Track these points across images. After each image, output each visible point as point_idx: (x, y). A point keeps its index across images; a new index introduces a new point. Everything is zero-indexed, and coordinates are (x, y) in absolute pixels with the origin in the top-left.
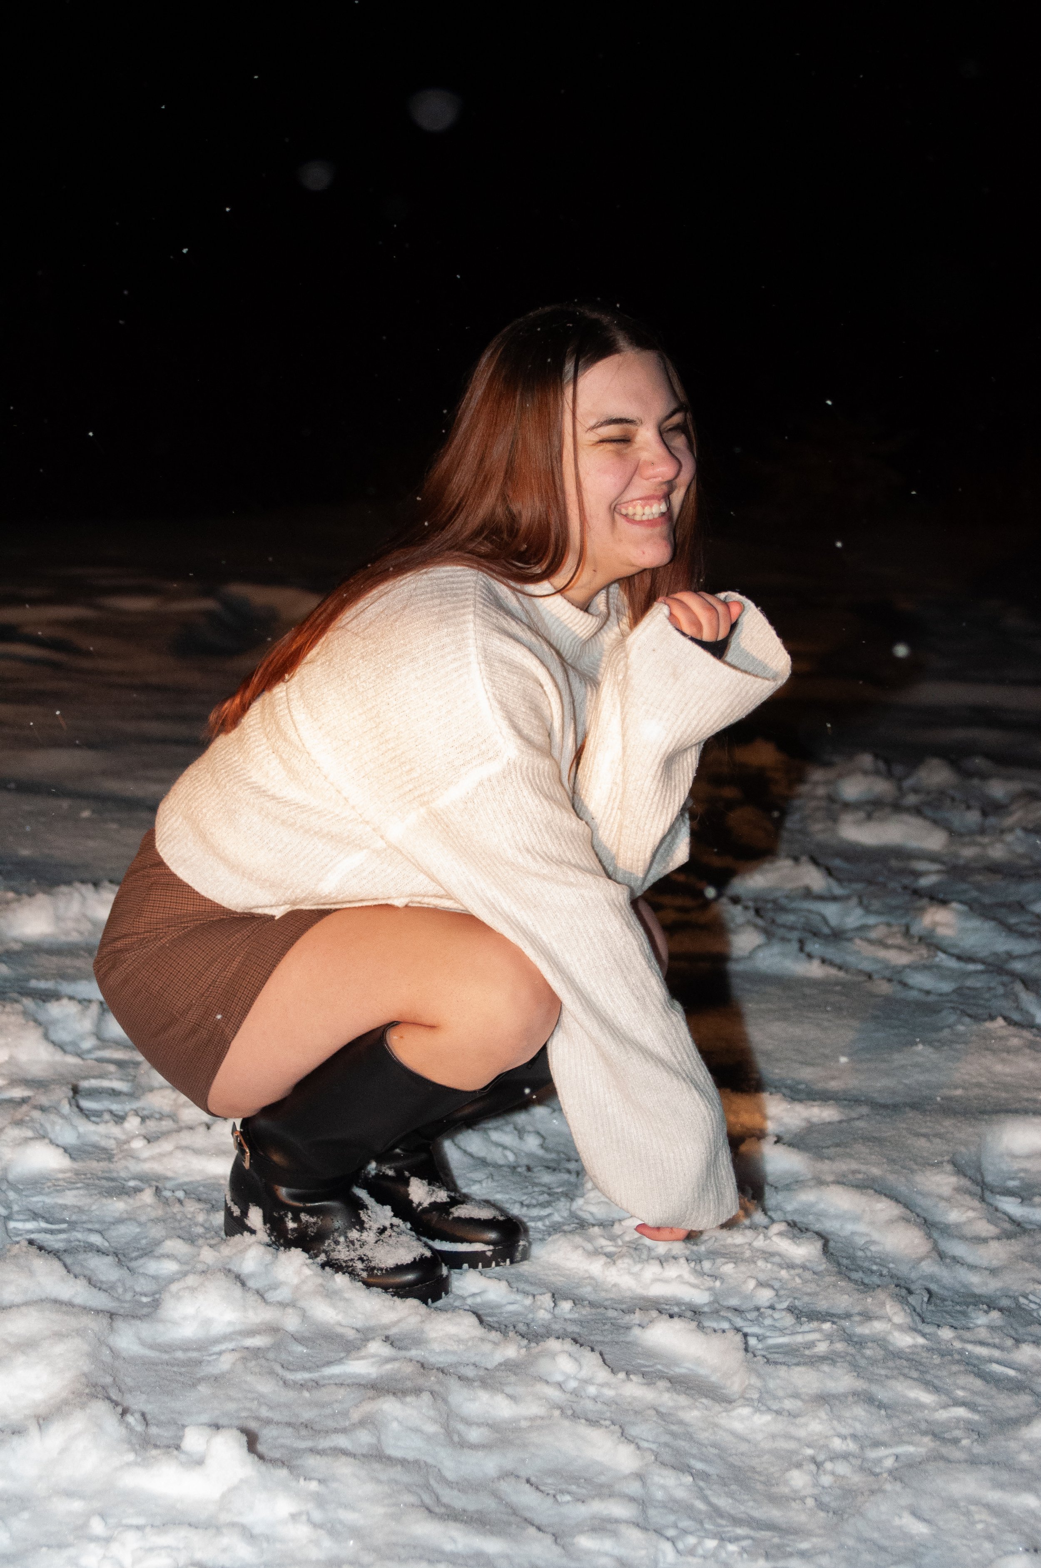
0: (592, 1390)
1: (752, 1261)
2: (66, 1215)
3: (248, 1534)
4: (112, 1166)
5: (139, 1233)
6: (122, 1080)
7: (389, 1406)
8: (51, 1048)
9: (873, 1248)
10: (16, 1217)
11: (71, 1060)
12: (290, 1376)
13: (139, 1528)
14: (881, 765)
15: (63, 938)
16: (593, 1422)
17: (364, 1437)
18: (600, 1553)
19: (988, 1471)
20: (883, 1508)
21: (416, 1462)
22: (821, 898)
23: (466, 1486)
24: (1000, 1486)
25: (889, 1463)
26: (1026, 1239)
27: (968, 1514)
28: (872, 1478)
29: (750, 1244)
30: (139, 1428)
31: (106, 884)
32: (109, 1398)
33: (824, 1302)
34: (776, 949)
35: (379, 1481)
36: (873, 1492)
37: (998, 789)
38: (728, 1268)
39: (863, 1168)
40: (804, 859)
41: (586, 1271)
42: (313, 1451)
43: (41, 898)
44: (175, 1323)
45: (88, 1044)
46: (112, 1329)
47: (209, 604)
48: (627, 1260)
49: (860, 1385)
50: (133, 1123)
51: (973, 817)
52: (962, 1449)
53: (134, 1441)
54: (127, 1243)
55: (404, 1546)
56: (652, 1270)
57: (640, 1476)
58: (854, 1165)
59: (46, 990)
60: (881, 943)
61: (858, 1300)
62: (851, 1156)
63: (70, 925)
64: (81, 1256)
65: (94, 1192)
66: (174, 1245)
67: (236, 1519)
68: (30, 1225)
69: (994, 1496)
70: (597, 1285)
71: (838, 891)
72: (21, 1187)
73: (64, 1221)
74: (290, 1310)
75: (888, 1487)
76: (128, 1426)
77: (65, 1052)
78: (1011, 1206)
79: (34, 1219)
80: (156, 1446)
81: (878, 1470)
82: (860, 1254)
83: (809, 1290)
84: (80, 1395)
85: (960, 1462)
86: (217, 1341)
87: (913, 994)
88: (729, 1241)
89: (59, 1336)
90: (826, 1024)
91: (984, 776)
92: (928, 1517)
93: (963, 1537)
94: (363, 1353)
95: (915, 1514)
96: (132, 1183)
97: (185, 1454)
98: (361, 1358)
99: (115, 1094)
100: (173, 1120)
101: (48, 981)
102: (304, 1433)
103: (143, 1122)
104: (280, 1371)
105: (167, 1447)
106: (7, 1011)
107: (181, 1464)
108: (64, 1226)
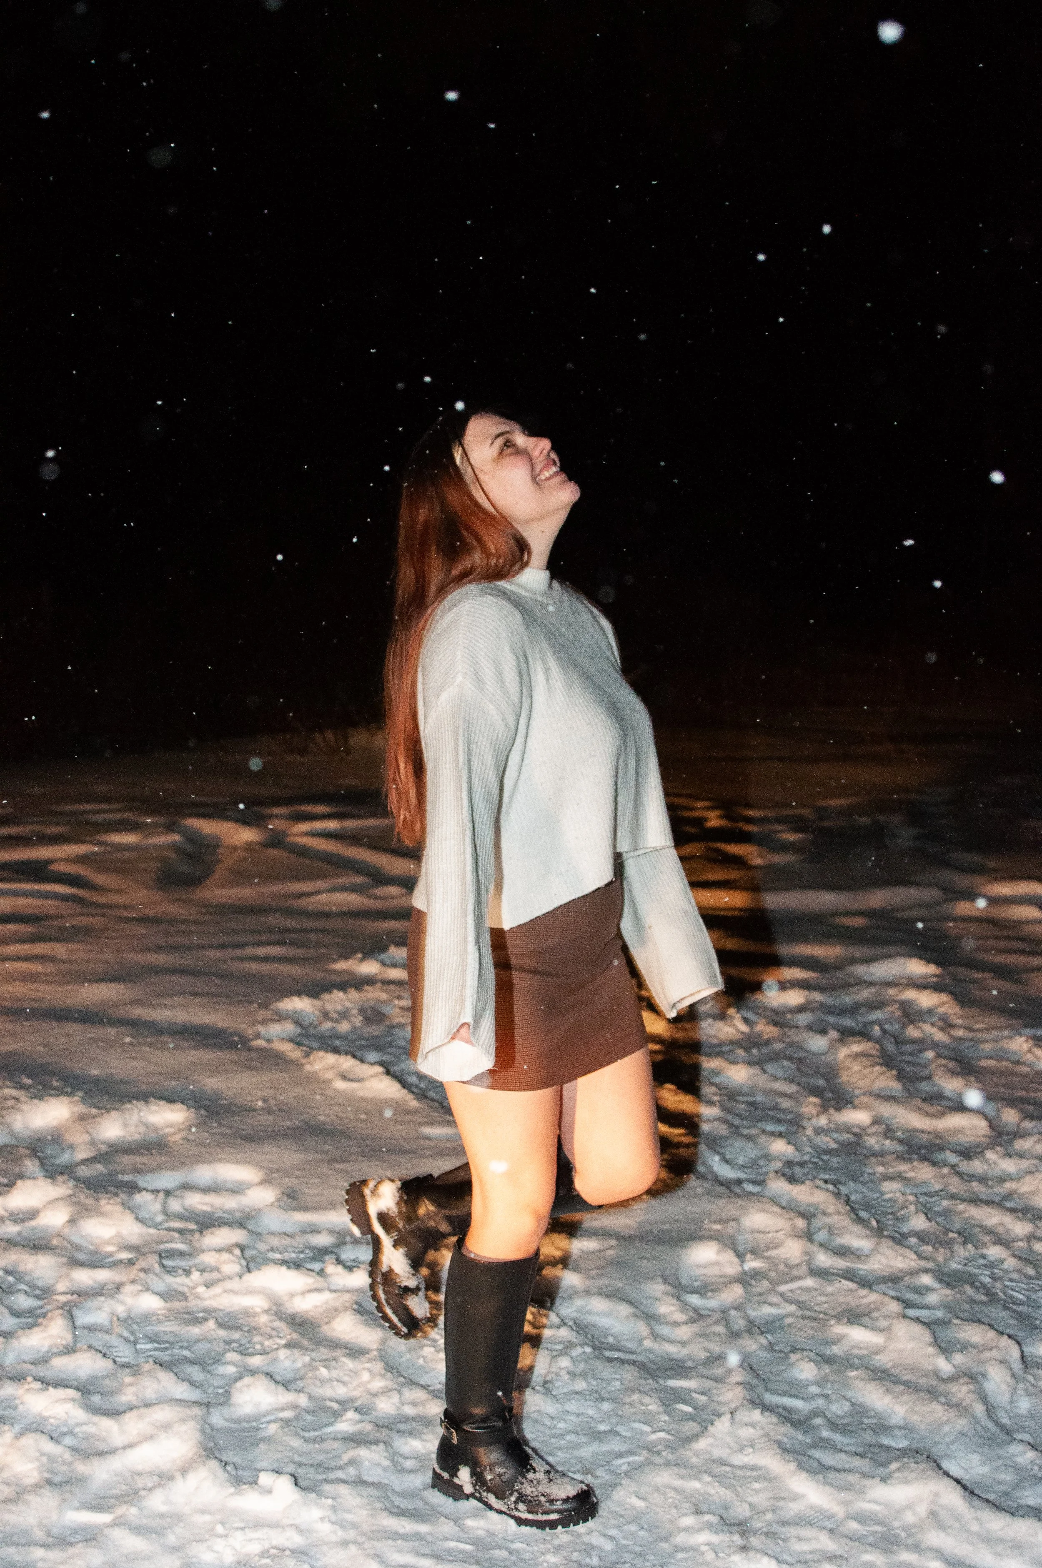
2: (166, 1338)
3: (300, 1530)
4: (188, 1304)
5: (210, 1347)
6: (182, 1243)
7: (363, 1453)
8: (139, 1225)
10: (141, 1341)
11: (152, 1231)
12: (307, 1435)
13: (242, 1529)
15: (130, 1138)
17: (352, 1471)
18: (478, 1528)
19: (675, 1469)
20: (621, 1493)
21: (380, 1483)
23: (405, 1494)
24: (682, 1477)
25: (625, 1467)
26: (702, 1323)
27: (664, 1494)
28: (614, 1477)
30: (233, 1473)
31: (152, 1100)
32: (216, 1458)
35: (362, 1496)
36: (616, 1485)
39: (612, 1283)
42: (327, 1481)
43: (115, 1114)
44: (240, 1406)
45: (160, 1218)
46: (209, 1413)
47: (174, 838)
50: (196, 1276)
53: (233, 1480)
54: (204, 1354)
55: (379, 1532)
58: (607, 1282)
59: (128, 1182)
62: (605, 1275)
63: (133, 1129)
64: (182, 1367)
65: (182, 1322)
66: (231, 1356)
67: (291, 1522)
68: (149, 1346)
69: (678, 1483)
72: (138, 1321)
73: (166, 1342)
74: (302, 1395)
75: (624, 1482)
76: (228, 1472)
77: (148, 1226)
78: (695, 1300)
79: (150, 1342)
80: (245, 1483)
81: (619, 1472)
82: (609, 1337)
84: (201, 1456)
85: (660, 1465)
86: (264, 1416)
89: (183, 1420)
94: (344, 1418)
95: (637, 1496)
96: (201, 1315)
97: (261, 1487)
98: (343, 1421)
99: (181, 1254)
100: (220, 1272)
101: (128, 1174)
102: (319, 1470)
103: (201, 1274)
104: (301, 1432)
105: (251, 1483)
106: (112, 1202)
107: (261, 1493)
108: (167, 1345)
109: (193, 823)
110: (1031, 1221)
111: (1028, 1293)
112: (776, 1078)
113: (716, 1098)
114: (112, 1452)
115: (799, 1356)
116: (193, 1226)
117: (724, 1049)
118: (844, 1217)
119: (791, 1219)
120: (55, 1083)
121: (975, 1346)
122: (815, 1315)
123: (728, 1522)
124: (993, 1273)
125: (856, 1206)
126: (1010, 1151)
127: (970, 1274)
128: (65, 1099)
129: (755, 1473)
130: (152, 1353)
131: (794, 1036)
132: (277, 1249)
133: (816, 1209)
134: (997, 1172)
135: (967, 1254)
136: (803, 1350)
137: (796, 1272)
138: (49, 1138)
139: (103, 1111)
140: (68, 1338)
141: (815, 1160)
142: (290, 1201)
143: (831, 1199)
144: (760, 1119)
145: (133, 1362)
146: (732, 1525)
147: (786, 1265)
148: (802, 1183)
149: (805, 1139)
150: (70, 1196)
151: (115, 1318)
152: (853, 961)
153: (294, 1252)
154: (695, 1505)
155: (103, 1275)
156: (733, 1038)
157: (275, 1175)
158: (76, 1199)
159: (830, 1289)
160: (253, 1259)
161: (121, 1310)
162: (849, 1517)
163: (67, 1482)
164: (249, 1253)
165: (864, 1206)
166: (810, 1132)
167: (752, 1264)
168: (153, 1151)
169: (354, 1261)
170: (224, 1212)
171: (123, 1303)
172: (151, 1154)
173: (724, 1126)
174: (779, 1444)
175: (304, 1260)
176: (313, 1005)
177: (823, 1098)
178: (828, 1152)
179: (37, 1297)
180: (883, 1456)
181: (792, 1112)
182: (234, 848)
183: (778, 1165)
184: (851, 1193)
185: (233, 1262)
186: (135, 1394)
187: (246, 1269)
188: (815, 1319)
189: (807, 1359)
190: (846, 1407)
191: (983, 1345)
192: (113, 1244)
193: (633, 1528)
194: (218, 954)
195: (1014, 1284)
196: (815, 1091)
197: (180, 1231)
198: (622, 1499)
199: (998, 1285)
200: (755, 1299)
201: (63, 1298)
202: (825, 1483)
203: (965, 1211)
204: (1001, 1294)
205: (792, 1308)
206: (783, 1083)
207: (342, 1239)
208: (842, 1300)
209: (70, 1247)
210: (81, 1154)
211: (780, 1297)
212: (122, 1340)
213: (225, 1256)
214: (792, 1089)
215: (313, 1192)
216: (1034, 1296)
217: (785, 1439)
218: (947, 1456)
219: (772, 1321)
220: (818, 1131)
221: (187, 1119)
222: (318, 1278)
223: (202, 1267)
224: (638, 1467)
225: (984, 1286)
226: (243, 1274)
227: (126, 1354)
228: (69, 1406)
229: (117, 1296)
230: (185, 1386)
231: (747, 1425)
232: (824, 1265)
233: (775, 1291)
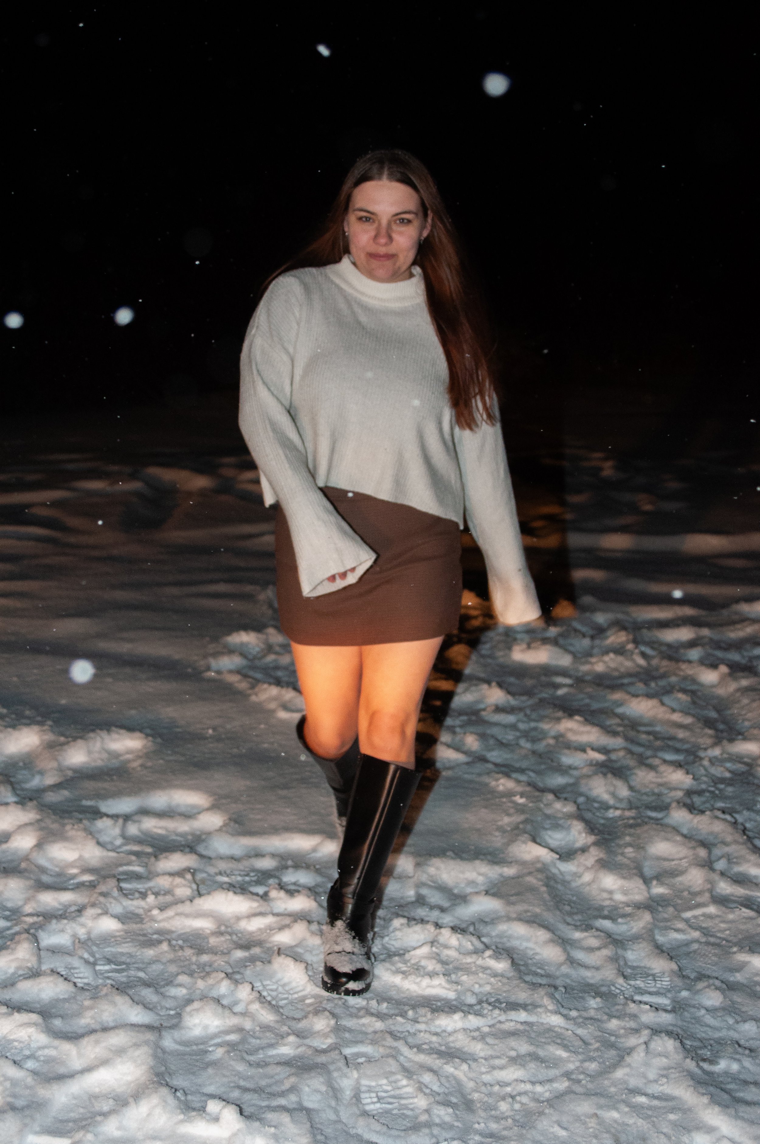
1: (475, 973)
2: (123, 959)
4: (143, 926)
5: (163, 969)
6: (139, 865)
8: (100, 849)
9: (537, 957)
10: (99, 962)
11: (112, 854)
12: (252, 1058)
15: (93, 764)
17: (293, 1098)
19: (595, 1099)
20: (545, 1123)
22: (504, 711)
24: (601, 1107)
25: (547, 1095)
29: (475, 963)
30: (183, 1098)
31: (114, 728)
33: (513, 996)
37: (601, 618)
38: (464, 978)
40: (494, 684)
41: (393, 982)
42: (270, 1108)
43: (80, 742)
44: (190, 1029)
45: (119, 842)
46: (160, 1037)
47: (137, 485)
48: (413, 976)
49: (531, 1049)
50: (151, 899)
51: (586, 642)
52: (582, 1086)
53: (182, 1107)
54: (158, 975)
56: (426, 981)
57: (427, 1111)
59: (91, 807)
61: (530, 995)
62: (523, 901)
63: (97, 755)
64: (137, 989)
65: (137, 944)
66: (183, 979)
68: (107, 967)
69: (598, 1113)
70: (399, 989)
72: (98, 942)
73: (123, 963)
74: (246, 1017)
75: (547, 1111)
76: (178, 1099)
77: (108, 850)
79: (109, 964)
80: (194, 1109)
81: (542, 1100)
82: (530, 961)
83: (505, 989)
84: (153, 1083)
85: (581, 1094)
86: (211, 1038)
88: (464, 961)
89: (136, 1045)
91: (593, 610)
92: (565, 1126)
93: (583, 1137)
94: (286, 1041)
95: (559, 1125)
96: (155, 937)
97: (209, 1114)
98: (285, 1045)
99: (137, 877)
100: (173, 895)
101: (91, 799)
102: (263, 1096)
103: (156, 897)
104: (245, 1055)
105: (199, 1110)
106: (76, 827)
107: (208, 1121)
108: (124, 966)
109: (154, 471)
112: (674, 711)
113: (620, 729)
114: (71, 1076)
115: (705, 984)
116: (149, 850)
117: (626, 681)
118: (741, 847)
119: (694, 848)
120: (27, 713)
122: (718, 941)
125: (750, 834)
128: (36, 728)
130: (110, 974)
131: (688, 670)
132: (225, 872)
133: (716, 837)
136: (709, 977)
137: (699, 899)
138: (21, 764)
139: (70, 739)
140: (32, 962)
141: (712, 789)
142: (237, 825)
143: (730, 829)
144: (661, 749)
145: (92, 983)
147: (690, 893)
148: (702, 812)
149: (701, 768)
150: (38, 821)
151: (77, 941)
152: (738, 600)
153: (240, 875)
154: (614, 1135)
155: (66, 897)
156: (632, 671)
157: (224, 801)
158: (43, 825)
159: (731, 916)
160: (203, 881)
161: (82, 932)
163: (28, 1107)
164: (200, 876)
165: (758, 834)
166: (706, 763)
167: (658, 890)
168: (115, 777)
169: (295, 884)
170: (177, 835)
171: (83, 925)
172: (112, 780)
173: (629, 756)
174: (691, 1076)
175: (249, 883)
176: (258, 638)
177: (716, 730)
178: (722, 780)
179: (6, 918)
181: (688, 742)
182: (190, 494)
183: (680, 794)
184: (746, 821)
185: (184, 886)
186: (92, 1018)
187: (196, 893)
189: (713, 987)
192: (77, 867)
194: (175, 591)
196: (709, 723)
197: (137, 854)
198: (545, 1128)
200: (662, 924)
201: (30, 920)
202: (737, 1117)
205: (696, 934)
206: (680, 715)
207: (284, 863)
208: (742, 927)
209: (37, 870)
210: (50, 780)
211: (685, 923)
212: (82, 961)
213: (178, 880)
214: (688, 720)
215: (259, 817)
217: (697, 1070)
219: (679, 947)
220: (713, 761)
221: (144, 747)
222: (261, 902)
223: (156, 890)
224: (560, 1096)
226: (194, 898)
227: (86, 975)
228: (32, 1030)
229: (78, 919)
230: (139, 1009)
231: (660, 1055)
232: (724, 892)
233: (680, 917)
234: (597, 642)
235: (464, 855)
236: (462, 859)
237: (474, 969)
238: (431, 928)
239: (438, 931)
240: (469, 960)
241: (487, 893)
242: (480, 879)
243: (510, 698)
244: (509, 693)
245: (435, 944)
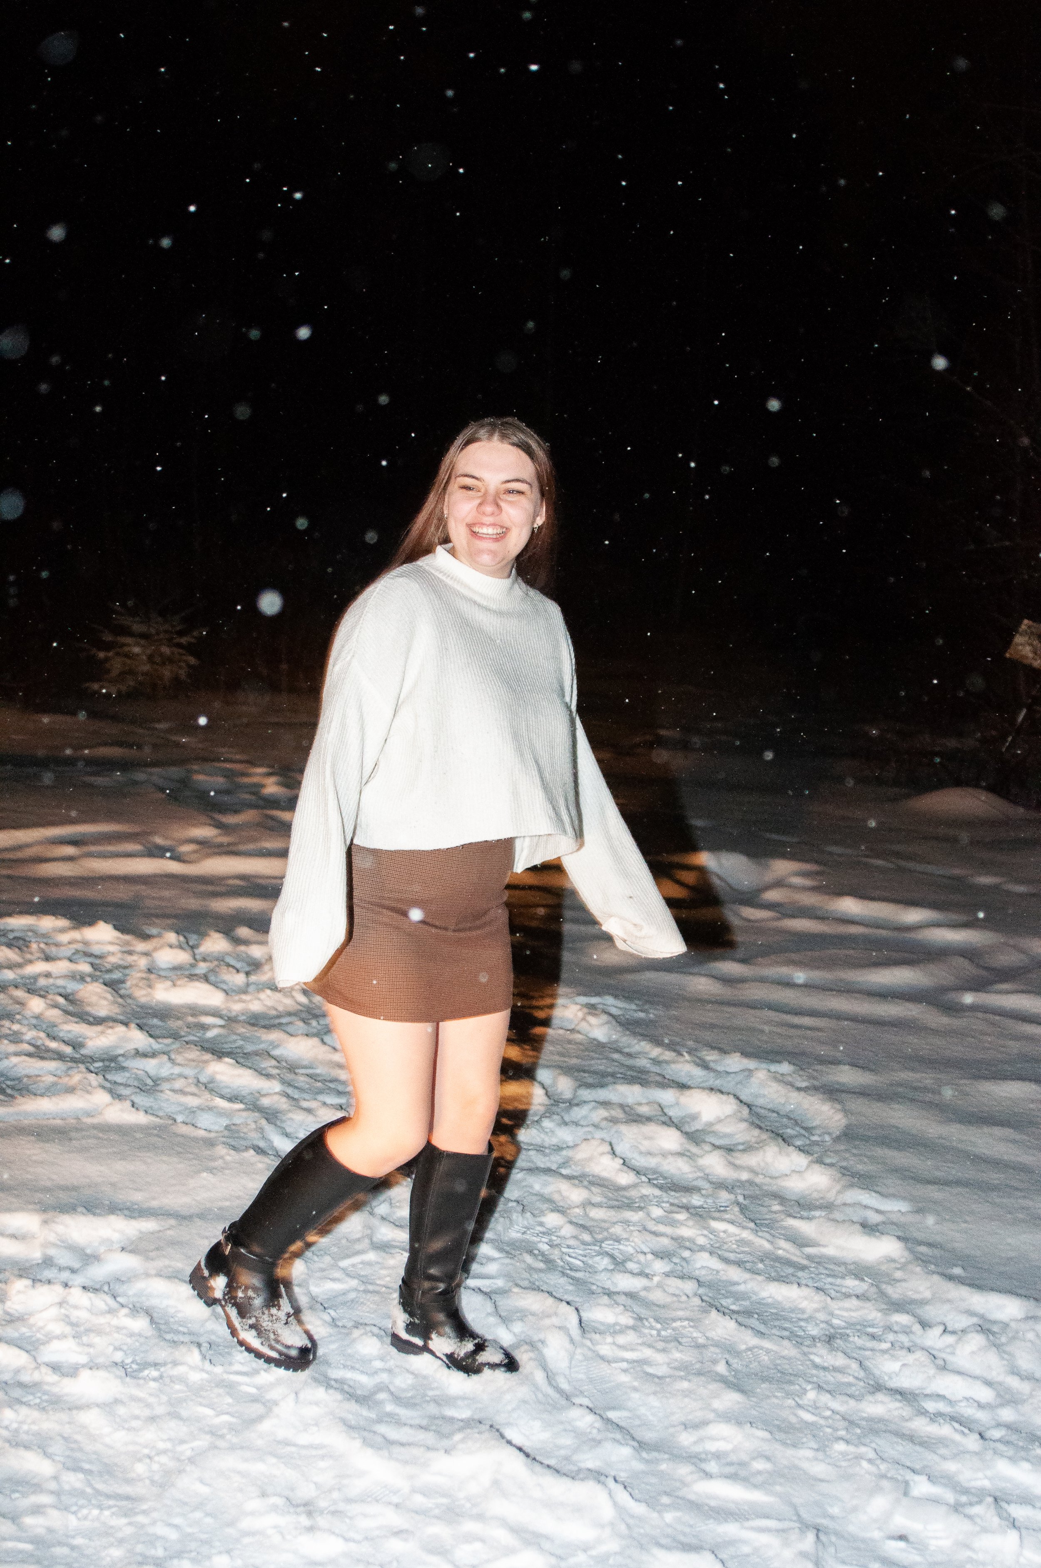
0: (25, 1427)
1: (110, 1333)
9: (179, 1315)
14: (182, 938)
16: (27, 1447)
18: (37, 1526)
19: (240, 1453)
20: (185, 1481)
22: (145, 1055)
24: (247, 1460)
25: (189, 1453)
27: (229, 1478)
28: (179, 1464)
29: (109, 1323)
33: (152, 1356)
34: (118, 1105)
36: (180, 1472)
38: (96, 1340)
40: (133, 1026)
51: (241, 978)
52: (227, 1441)
57: (56, 1478)
60: (182, 1092)
61: (170, 1353)
62: (164, 1256)
69: (243, 1466)
71: (155, 1045)
75: (188, 1468)
81: (183, 1458)
82: (172, 1320)
83: (144, 1349)
85: (225, 1449)
87: (202, 1133)
88: (97, 1322)
90: (149, 1160)
91: (248, 942)
92: (208, 1483)
93: (227, 1491)
95: (202, 1481)
110: (586, 1187)
111: (585, 1259)
113: (276, 1072)
115: (361, 1331)
117: (284, 1020)
121: (533, 1314)
122: (377, 1288)
123: (294, 1503)
124: (551, 1240)
126: (567, 1118)
127: (528, 1241)
129: (320, 1452)
134: (554, 1141)
135: (526, 1223)
136: (366, 1324)
137: (358, 1247)
144: (320, 1092)
146: (298, 1506)
147: (348, 1240)
154: (260, 1487)
156: (291, 1009)
162: (414, 1491)
173: (284, 1100)
174: (344, 1422)
180: (446, 1428)
188: (377, 1292)
189: (370, 1334)
190: (410, 1380)
191: (543, 1312)
193: (198, 1515)
195: (571, 1250)
198: (186, 1485)
199: (556, 1252)
200: (318, 1274)
202: (392, 1458)
203: (524, 1180)
204: (559, 1261)
205: (354, 1283)
211: (343, 1272)
216: (590, 1262)
217: (350, 1417)
218: (508, 1424)
219: (335, 1297)
224: (202, 1453)
225: (542, 1254)
231: (311, 1403)
232: (385, 1239)
233: (337, 1265)
234: (253, 978)
235: (98, 1211)
236: (94, 1214)
237: (108, 1330)
238: (58, 1289)
239: (67, 1290)
240: (102, 1320)
241: (123, 1249)
242: (116, 1237)
243: (151, 1040)
244: (151, 1036)
245: (65, 1305)
